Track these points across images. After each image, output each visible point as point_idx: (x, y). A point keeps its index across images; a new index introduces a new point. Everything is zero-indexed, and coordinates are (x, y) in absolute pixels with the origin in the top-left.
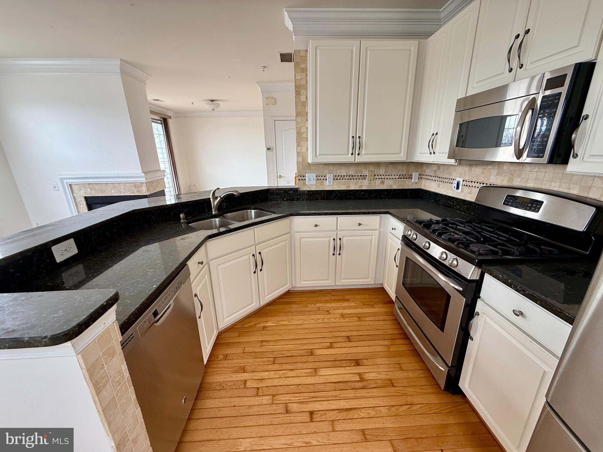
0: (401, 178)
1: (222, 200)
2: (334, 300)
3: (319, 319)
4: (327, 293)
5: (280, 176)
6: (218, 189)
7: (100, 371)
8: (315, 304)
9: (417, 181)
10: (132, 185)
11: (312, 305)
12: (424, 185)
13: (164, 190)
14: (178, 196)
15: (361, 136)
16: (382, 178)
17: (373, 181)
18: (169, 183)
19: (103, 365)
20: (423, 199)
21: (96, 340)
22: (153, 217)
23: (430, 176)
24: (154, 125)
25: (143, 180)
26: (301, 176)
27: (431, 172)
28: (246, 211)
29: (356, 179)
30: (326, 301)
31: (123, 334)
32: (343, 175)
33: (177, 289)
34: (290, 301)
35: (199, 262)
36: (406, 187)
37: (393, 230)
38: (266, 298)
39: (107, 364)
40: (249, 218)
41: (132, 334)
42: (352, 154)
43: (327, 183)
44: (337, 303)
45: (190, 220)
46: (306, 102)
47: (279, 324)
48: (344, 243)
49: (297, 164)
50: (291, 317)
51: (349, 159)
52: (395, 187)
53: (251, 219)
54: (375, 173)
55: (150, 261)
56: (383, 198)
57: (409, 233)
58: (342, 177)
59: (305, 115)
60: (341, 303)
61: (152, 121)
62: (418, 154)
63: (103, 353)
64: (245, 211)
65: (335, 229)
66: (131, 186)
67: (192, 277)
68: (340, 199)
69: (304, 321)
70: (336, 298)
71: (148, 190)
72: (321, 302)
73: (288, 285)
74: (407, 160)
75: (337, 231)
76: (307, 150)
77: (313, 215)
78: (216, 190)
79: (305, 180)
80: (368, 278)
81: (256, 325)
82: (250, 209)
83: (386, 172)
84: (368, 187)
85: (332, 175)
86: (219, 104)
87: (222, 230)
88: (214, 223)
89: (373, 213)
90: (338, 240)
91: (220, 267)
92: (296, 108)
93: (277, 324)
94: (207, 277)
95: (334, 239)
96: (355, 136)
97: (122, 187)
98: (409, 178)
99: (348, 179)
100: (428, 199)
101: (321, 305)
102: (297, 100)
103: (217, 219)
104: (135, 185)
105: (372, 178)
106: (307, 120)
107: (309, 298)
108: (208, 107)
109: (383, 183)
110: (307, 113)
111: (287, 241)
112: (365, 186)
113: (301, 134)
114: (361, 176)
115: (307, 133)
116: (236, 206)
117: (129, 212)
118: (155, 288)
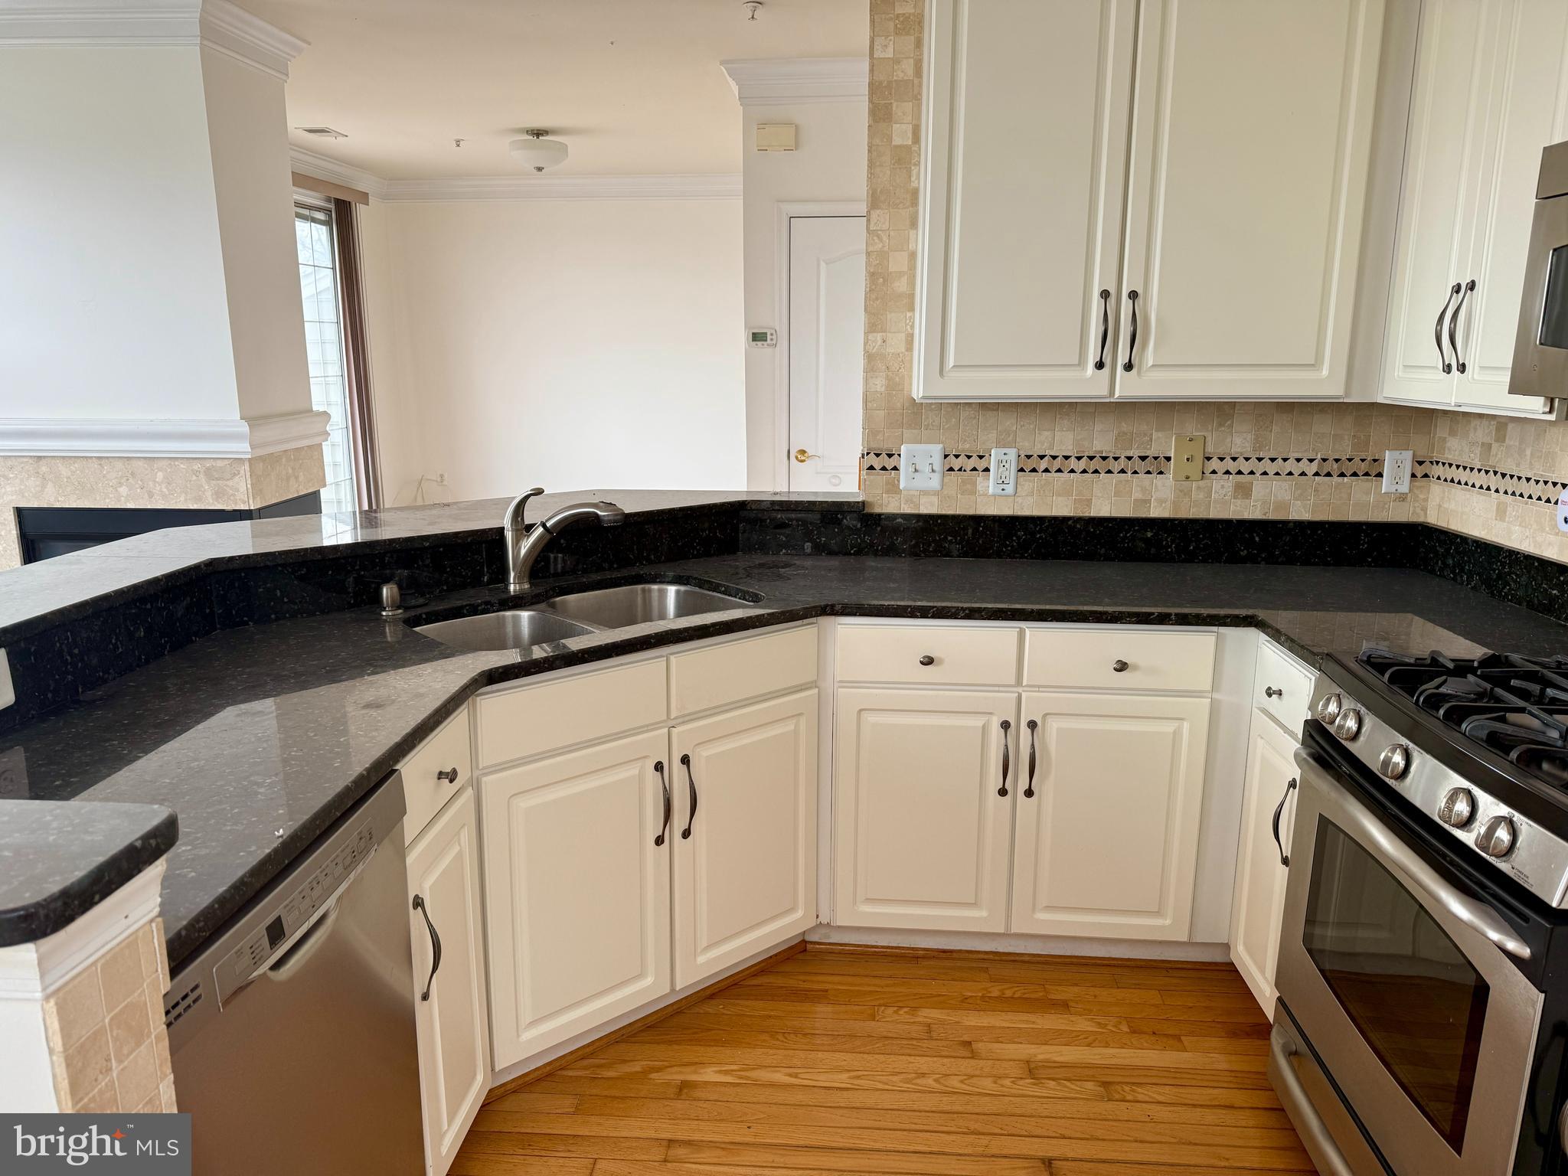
0: (1329, 475)
1: (548, 537)
2: (1001, 999)
3: (923, 1075)
4: (971, 968)
5: (803, 452)
6: (539, 492)
7: (100, 1077)
8: (915, 1008)
9: (1404, 488)
10: (197, 466)
11: (901, 1012)
12: (1440, 506)
13: (315, 495)
14: (369, 517)
15: (1140, 291)
16: (1240, 473)
17: (1201, 483)
18: (335, 465)
19: (108, 1060)
20: (1432, 572)
21: (99, 965)
22: (278, 593)
23: (1465, 468)
24: (302, 228)
25: (243, 448)
26: (878, 455)
27: (1466, 449)
28: (644, 590)
29: (1123, 471)
30: (965, 1003)
31: (174, 972)
32: (1061, 454)
33: (357, 856)
34: (807, 986)
35: (441, 773)
36: (1353, 516)
37: (1270, 695)
38: (701, 959)
39: (120, 1061)
40: (655, 612)
41: (196, 987)
42: (1100, 365)
43: (989, 485)
44: (1010, 1016)
45: (419, 611)
46: (915, 148)
47: (747, 1078)
48: (1053, 747)
49: (866, 401)
50: (802, 1054)
51: (1089, 384)
52: (1301, 511)
53: (662, 616)
54: (1210, 449)
55: (264, 749)
56: (1243, 561)
57: (1333, 708)
58: (1057, 464)
59: (908, 203)
60: (1031, 1017)
61: (299, 216)
62: (1399, 372)
63: (112, 1019)
64: (640, 587)
65: (1013, 682)
66: (196, 473)
67: (411, 824)
68: (1045, 557)
69: (858, 1077)
70: (1008, 993)
71: (257, 490)
72: (941, 1003)
73: (800, 913)
74: (1347, 394)
75: (1020, 690)
76: (910, 347)
77: (917, 617)
78: (527, 497)
79: (895, 468)
80: (1158, 913)
81: (651, 1073)
82: (662, 582)
83: (1258, 444)
84: (1176, 505)
85: (1012, 453)
86: (564, 148)
87: (538, 653)
88: (509, 629)
89: (1184, 620)
90: (1025, 731)
91: (524, 803)
92: (871, 175)
93: (741, 1078)
94: (467, 836)
95: (1006, 725)
96: (1113, 291)
97: (160, 476)
98: (1367, 474)
99: (1084, 471)
100: (1453, 572)
101: (936, 1014)
102: (877, 141)
103: (525, 615)
104: (208, 469)
105: (1194, 469)
106: (914, 224)
107: (890, 982)
108: (520, 157)
109: (1244, 491)
110: (915, 194)
111: (803, 720)
112: (1161, 501)
113: (884, 281)
114: (1143, 458)
115: (914, 276)
116: (606, 565)
117: (196, 568)
118: (281, 840)
